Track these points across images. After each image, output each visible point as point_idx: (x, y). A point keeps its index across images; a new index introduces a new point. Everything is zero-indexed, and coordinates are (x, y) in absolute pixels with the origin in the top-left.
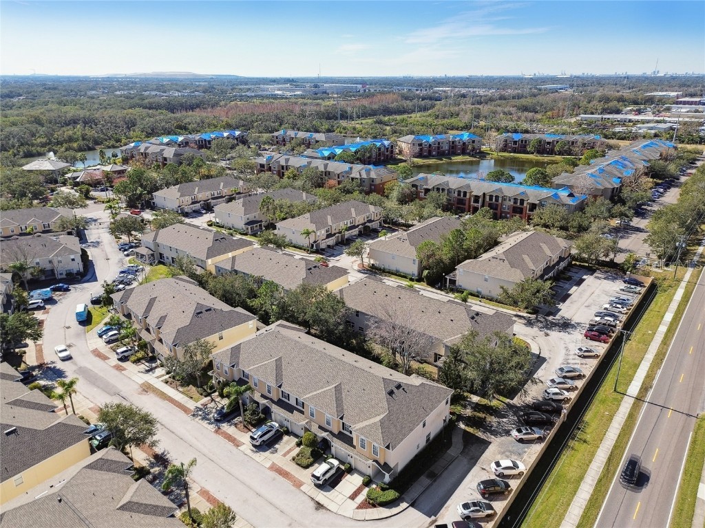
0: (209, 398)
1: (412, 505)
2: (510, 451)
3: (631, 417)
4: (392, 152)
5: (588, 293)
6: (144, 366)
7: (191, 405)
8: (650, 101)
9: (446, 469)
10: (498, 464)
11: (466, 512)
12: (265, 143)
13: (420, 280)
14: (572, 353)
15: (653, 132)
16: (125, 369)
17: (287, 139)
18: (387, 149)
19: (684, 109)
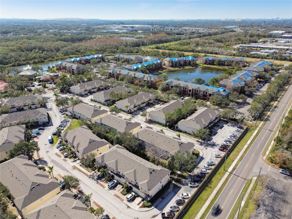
0: (94, 172)
1: (156, 207)
2: (187, 190)
3: (227, 179)
4: (161, 65)
5: (224, 132)
6: (72, 160)
7: (89, 174)
8: (270, 36)
9: (167, 196)
10: (182, 195)
11: (171, 209)
12: (111, 60)
13: (166, 126)
14: (213, 156)
15: (266, 54)
16: (67, 161)
17: (120, 58)
18: (159, 64)
19: (283, 41)
